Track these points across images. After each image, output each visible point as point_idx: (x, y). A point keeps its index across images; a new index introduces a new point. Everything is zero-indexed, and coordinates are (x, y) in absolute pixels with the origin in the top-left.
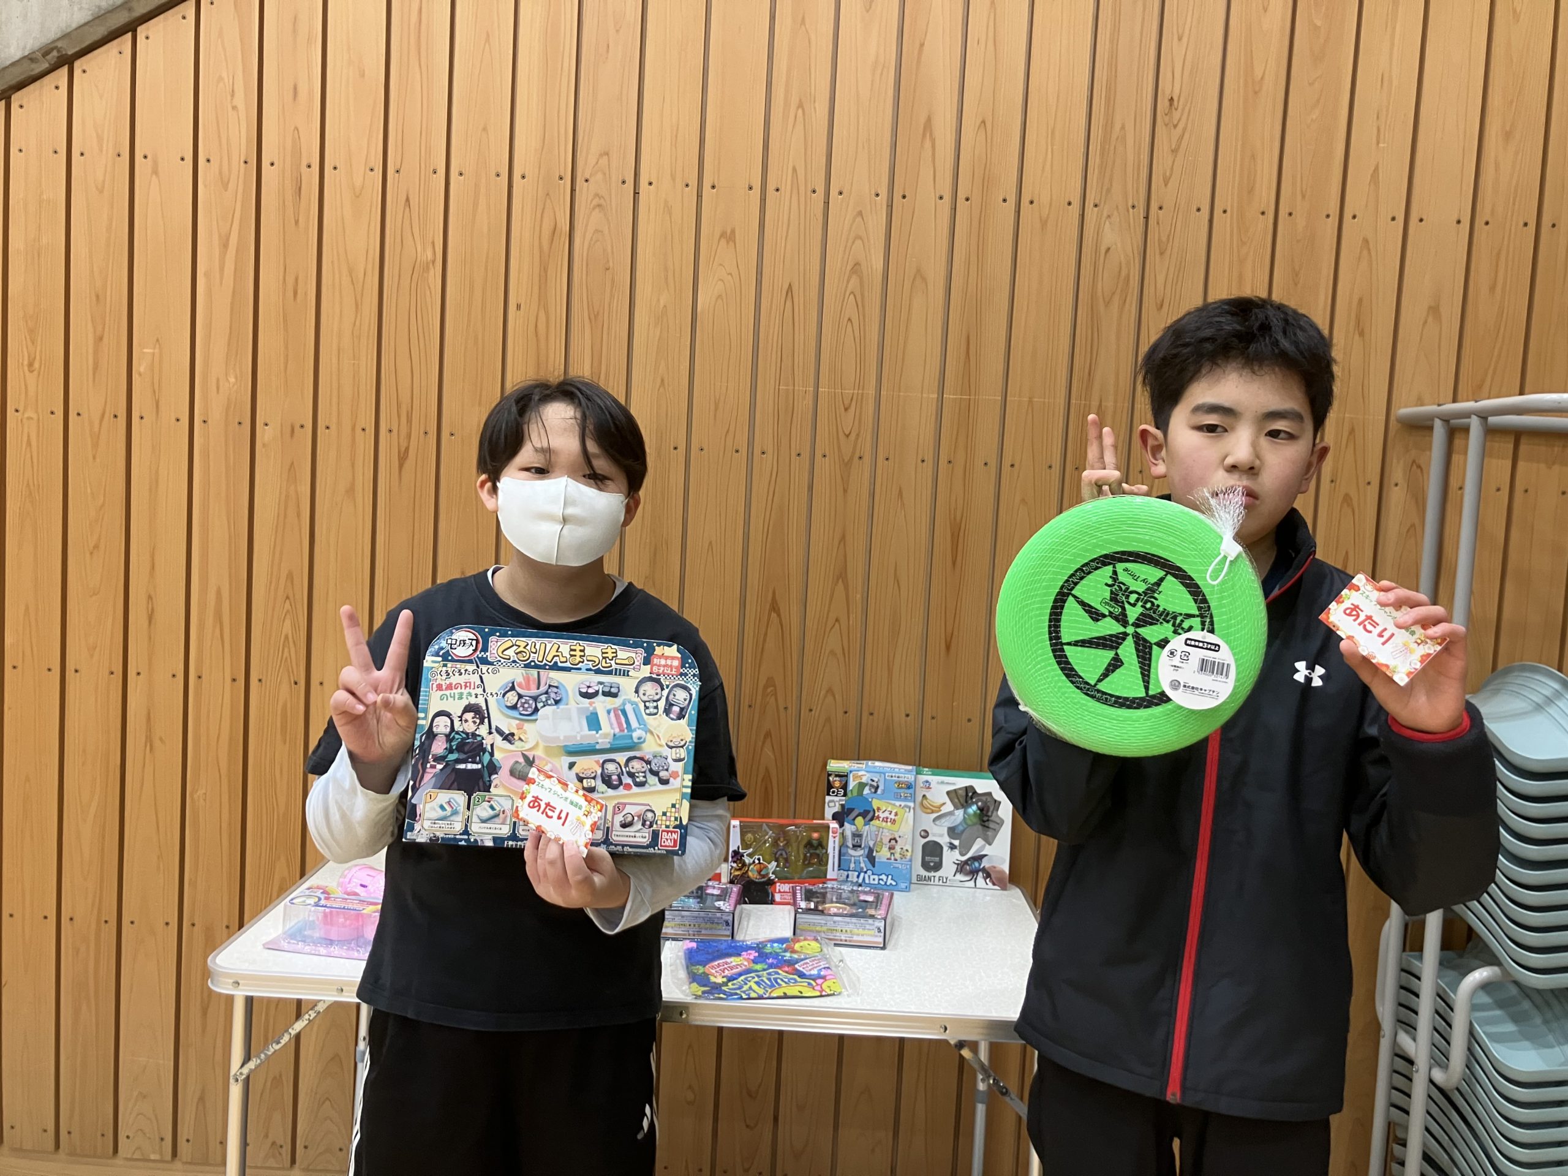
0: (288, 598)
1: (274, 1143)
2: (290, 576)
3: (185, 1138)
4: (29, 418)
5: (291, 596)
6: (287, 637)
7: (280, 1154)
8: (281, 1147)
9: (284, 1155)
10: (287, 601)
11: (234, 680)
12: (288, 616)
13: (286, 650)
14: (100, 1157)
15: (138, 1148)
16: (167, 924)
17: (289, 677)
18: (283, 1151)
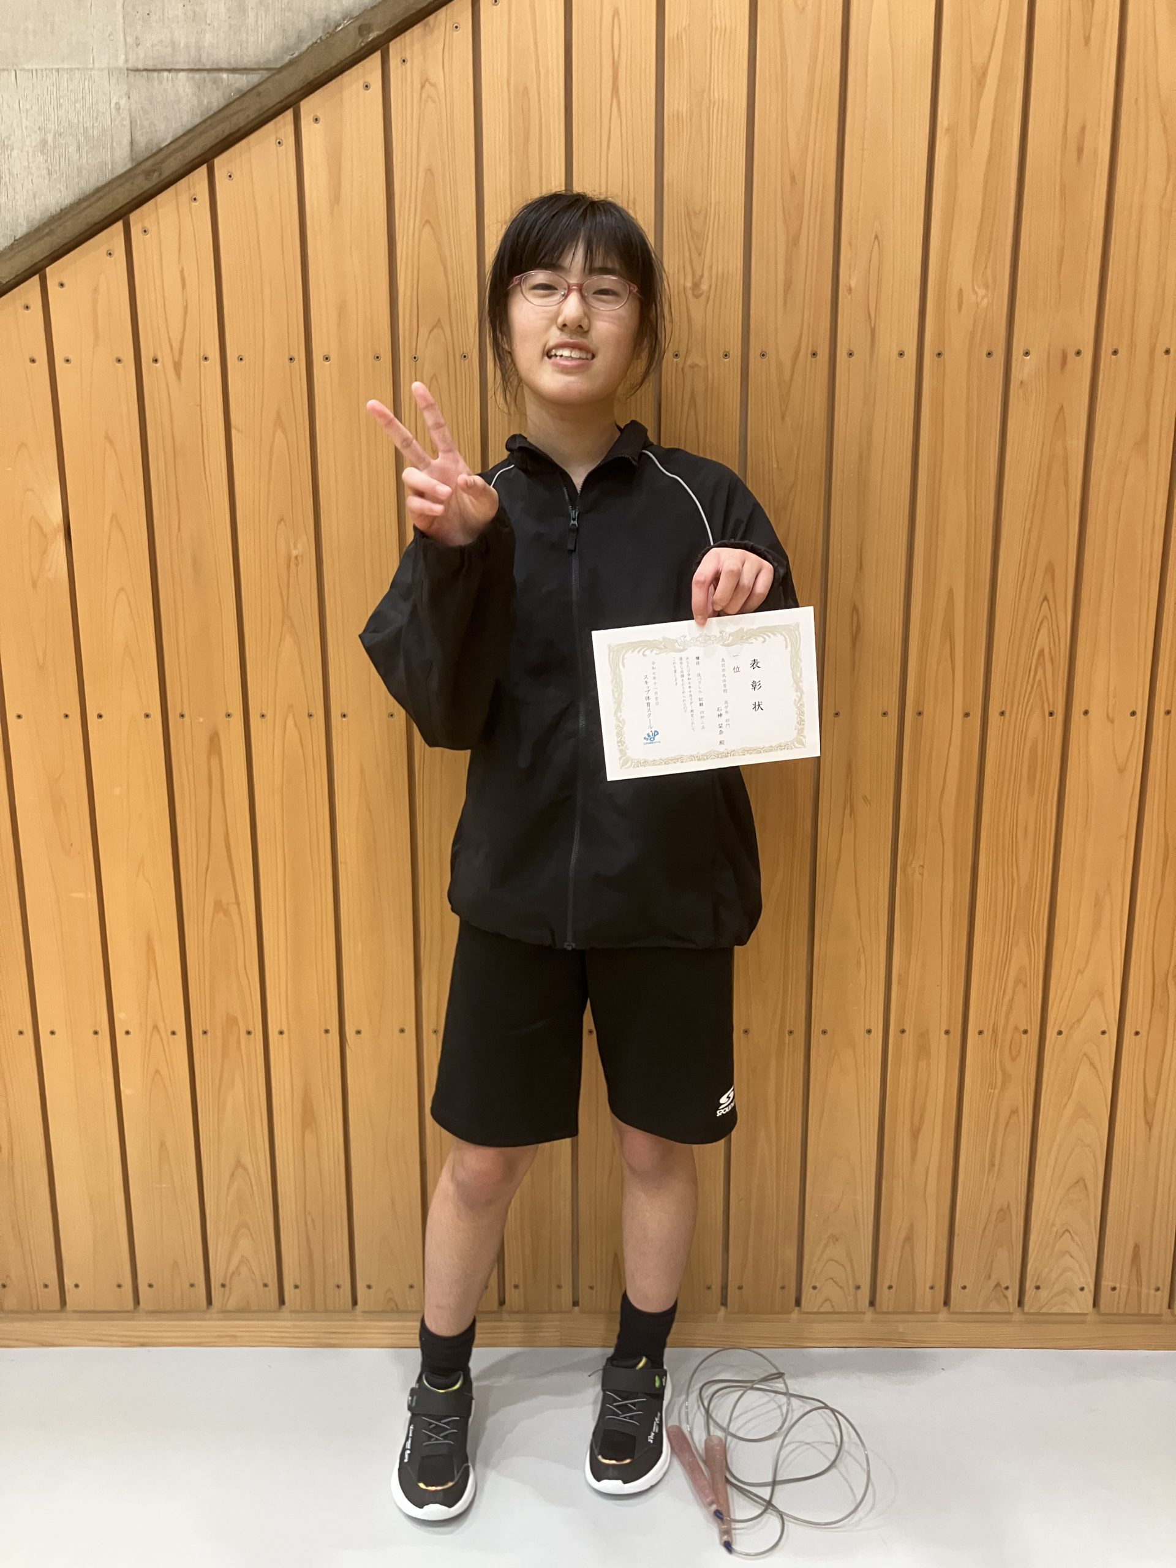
0: (1046, 598)
1: (998, 1285)
2: (1050, 569)
3: (887, 1285)
4: (693, 366)
5: (1050, 597)
6: (1042, 652)
7: (1006, 1297)
8: (1007, 1288)
9: (1010, 1299)
10: (1045, 603)
11: (967, 715)
12: (1045, 624)
13: (1040, 671)
14: (779, 1313)
15: (827, 1300)
16: (869, 1031)
17: (1043, 706)
18: (1009, 1293)
